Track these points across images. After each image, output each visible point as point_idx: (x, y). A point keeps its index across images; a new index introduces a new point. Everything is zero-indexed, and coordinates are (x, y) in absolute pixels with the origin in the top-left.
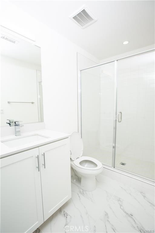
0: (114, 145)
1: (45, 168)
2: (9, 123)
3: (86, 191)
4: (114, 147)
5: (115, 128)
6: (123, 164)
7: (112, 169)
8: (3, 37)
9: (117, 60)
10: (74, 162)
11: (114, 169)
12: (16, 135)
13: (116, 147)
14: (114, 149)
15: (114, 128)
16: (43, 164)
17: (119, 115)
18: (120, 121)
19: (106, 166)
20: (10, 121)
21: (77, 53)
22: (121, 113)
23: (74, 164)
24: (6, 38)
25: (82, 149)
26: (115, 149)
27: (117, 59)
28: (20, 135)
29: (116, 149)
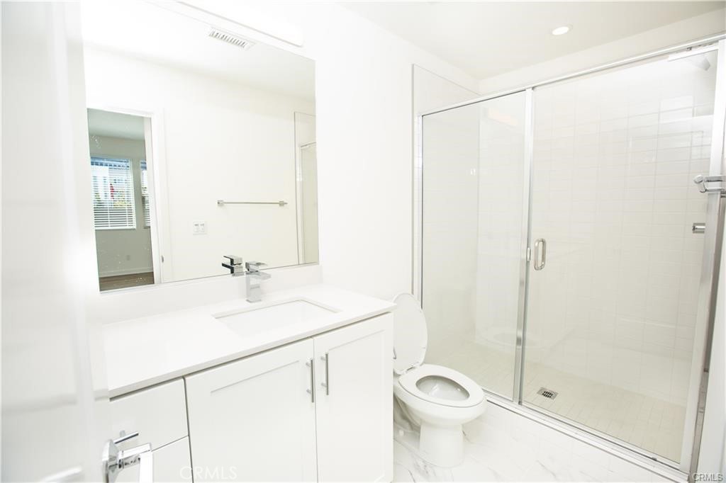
0: (520, 334)
1: (328, 394)
2: (229, 264)
3: (435, 466)
4: (520, 341)
5: (525, 284)
6: (548, 394)
7: (514, 406)
8: (215, 34)
9: (533, 88)
10: (400, 378)
11: (520, 407)
12: (248, 301)
13: (527, 342)
14: (521, 347)
15: (521, 283)
16: (322, 384)
17: (536, 248)
18: (539, 265)
19: (494, 397)
20: (232, 261)
21: (413, 65)
22: (543, 242)
23: (400, 386)
24: (221, 36)
25: (425, 343)
26: (523, 349)
27: (533, 86)
28: (260, 300)
29: (526, 347)
